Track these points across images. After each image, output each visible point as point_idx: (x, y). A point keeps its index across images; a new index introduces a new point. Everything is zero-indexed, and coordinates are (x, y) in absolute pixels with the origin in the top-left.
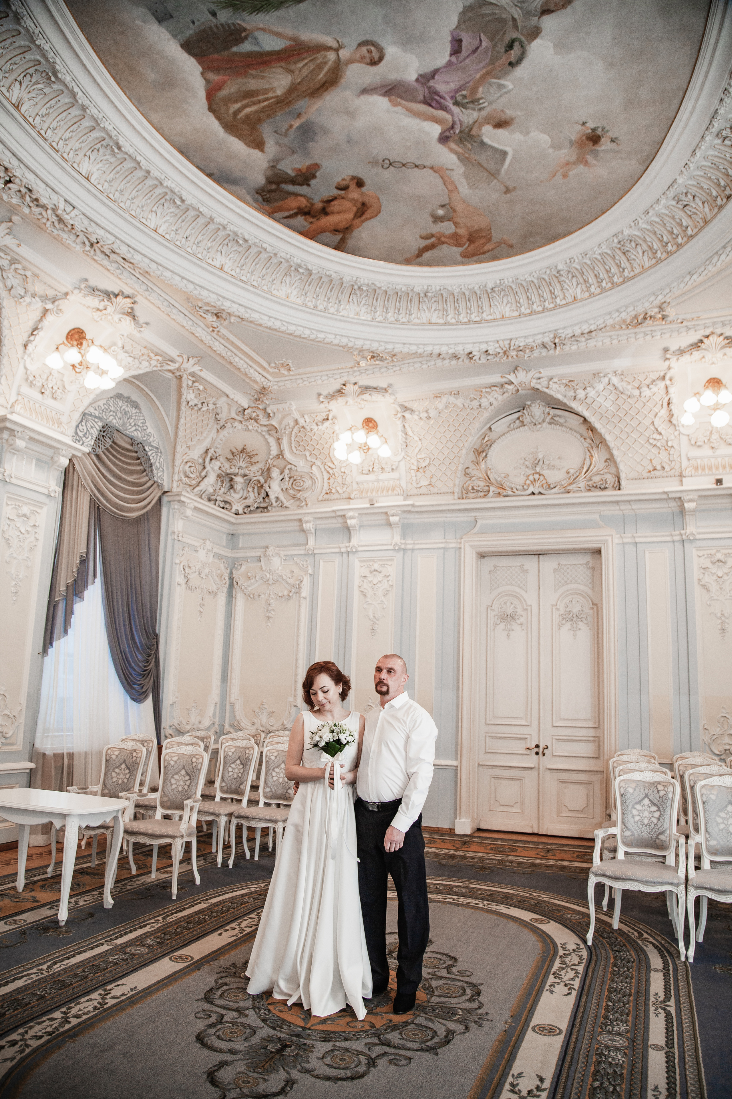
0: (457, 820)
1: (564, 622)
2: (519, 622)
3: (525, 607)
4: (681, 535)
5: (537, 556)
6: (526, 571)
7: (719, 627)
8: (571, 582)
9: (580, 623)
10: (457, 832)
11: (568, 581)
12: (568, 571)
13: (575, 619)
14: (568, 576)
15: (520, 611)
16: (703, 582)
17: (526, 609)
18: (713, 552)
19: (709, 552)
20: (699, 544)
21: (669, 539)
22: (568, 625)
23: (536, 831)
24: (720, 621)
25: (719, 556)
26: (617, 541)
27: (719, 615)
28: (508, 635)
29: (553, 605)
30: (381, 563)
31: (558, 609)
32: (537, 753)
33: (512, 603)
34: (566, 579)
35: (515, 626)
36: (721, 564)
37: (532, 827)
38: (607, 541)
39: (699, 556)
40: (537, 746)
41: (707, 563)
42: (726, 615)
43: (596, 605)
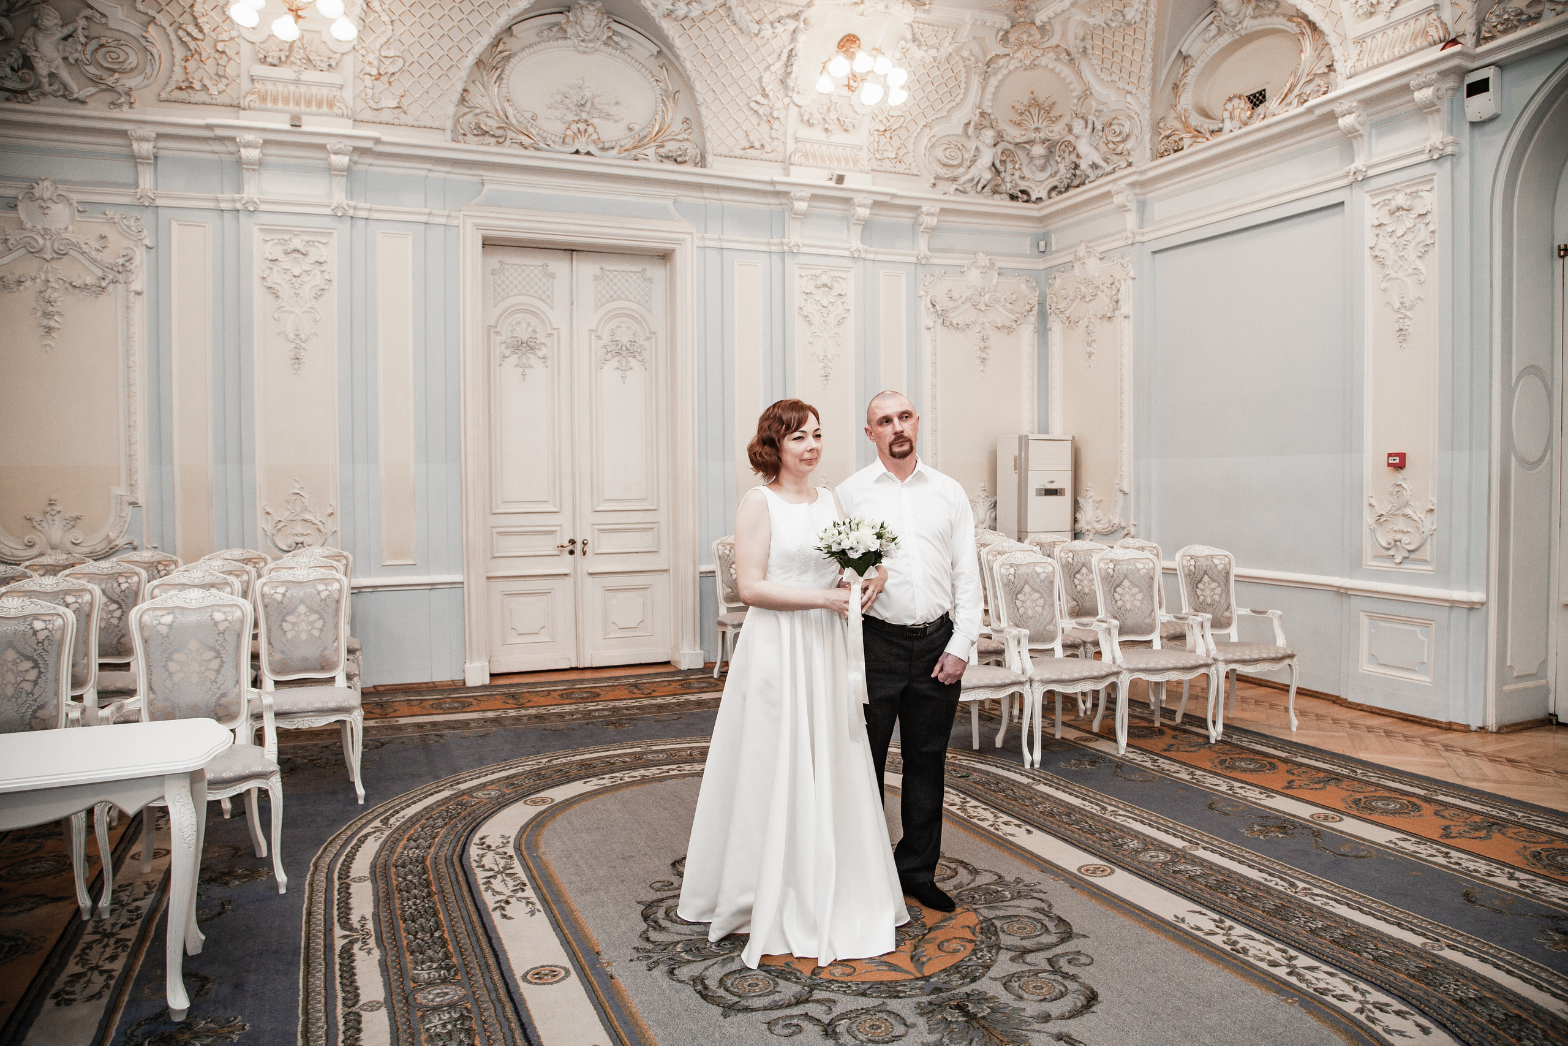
0: (467, 665)
1: (608, 357)
2: (540, 354)
3: (550, 331)
4: (782, 244)
5: (568, 254)
6: (552, 276)
7: (822, 372)
8: (619, 298)
9: (631, 359)
10: (469, 684)
11: (615, 297)
12: (615, 280)
13: (624, 353)
14: (615, 288)
15: (541, 338)
16: (805, 313)
17: (550, 335)
18: (818, 272)
19: (813, 272)
20: (803, 259)
21: (764, 248)
22: (614, 363)
23: (574, 665)
24: (822, 365)
25: (825, 279)
26: (697, 243)
27: (821, 357)
28: (524, 375)
29: (591, 331)
30: (307, 238)
31: (599, 337)
32: (572, 552)
33: (529, 324)
34: (611, 292)
35: (533, 360)
36: (826, 289)
37: (569, 659)
38: (683, 240)
39: (801, 277)
40: (572, 542)
41: (810, 288)
42: (829, 357)
43: (654, 333)
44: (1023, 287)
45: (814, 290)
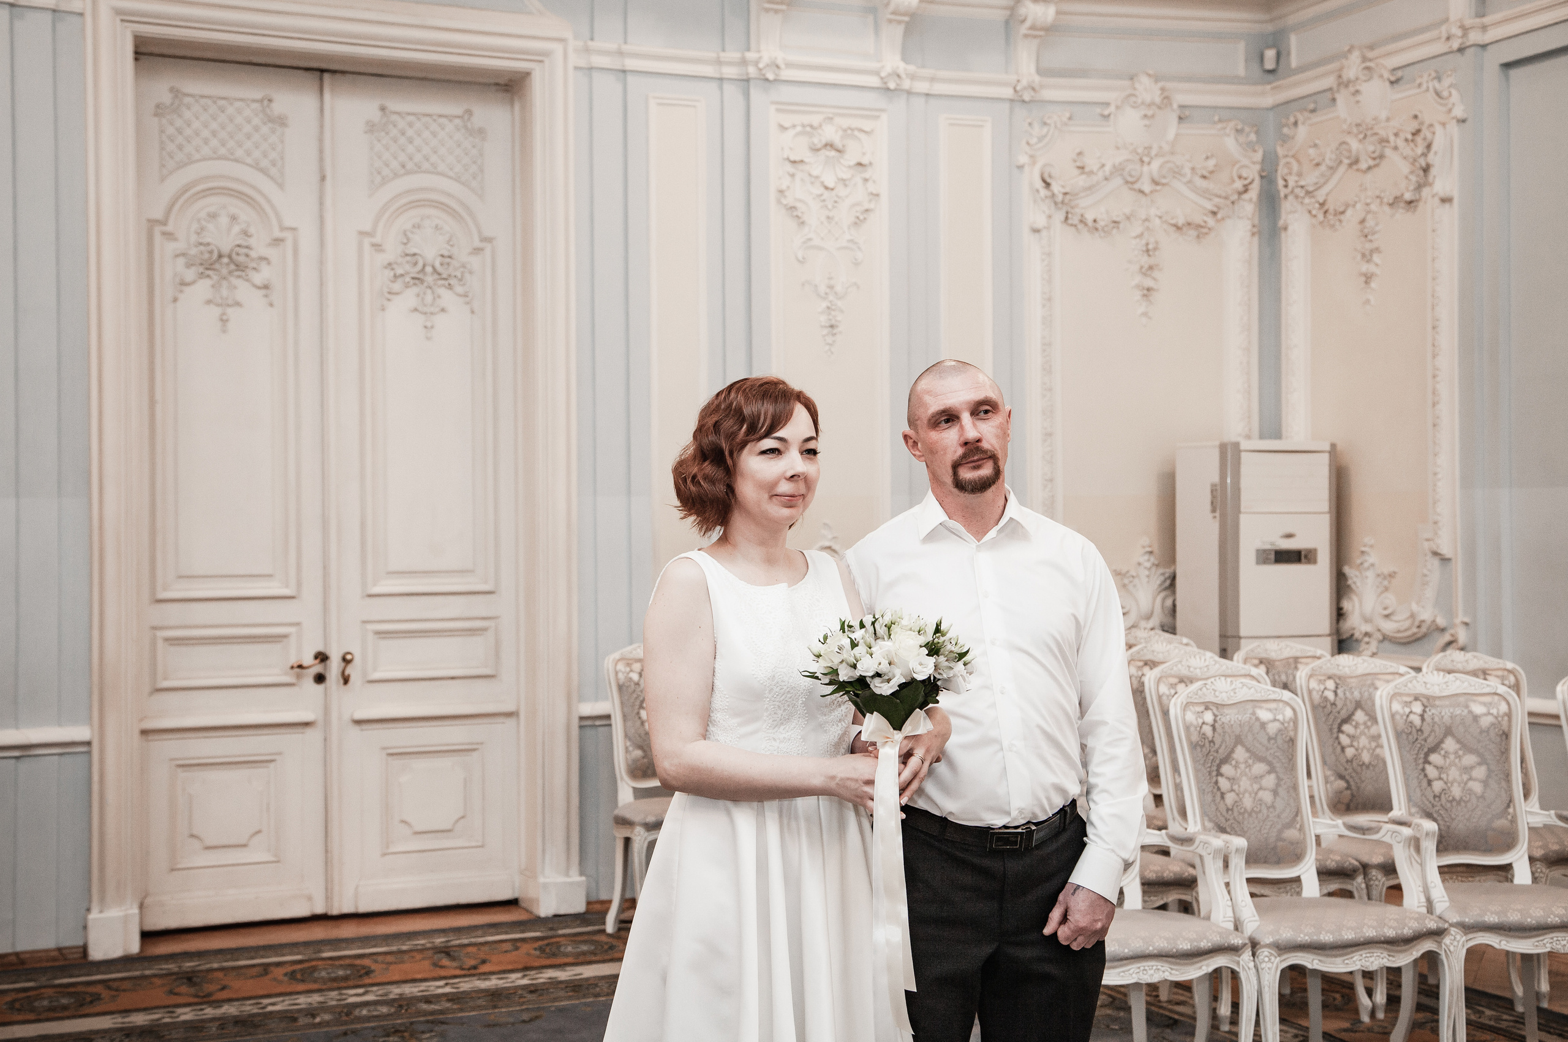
0: (94, 915)
1: (397, 286)
2: (258, 278)
3: (277, 234)
4: (744, 62)
5: (314, 76)
6: (281, 121)
7: (823, 319)
8: (419, 169)
9: (443, 292)
10: (97, 953)
11: (410, 166)
12: (410, 132)
13: (429, 279)
14: (410, 149)
15: (259, 246)
16: (789, 201)
17: (277, 241)
18: (816, 120)
19: (807, 119)
20: (786, 93)
21: (708, 70)
22: (409, 298)
23: (319, 910)
24: (824, 304)
25: (830, 133)
26: (574, 60)
27: (823, 289)
28: (224, 320)
29: (362, 233)
31: (377, 247)
32: (320, 679)
33: (234, 218)
34: (402, 157)
35: (243, 291)
36: (833, 153)
37: (310, 898)
38: (547, 54)
39: (783, 128)
40: (322, 657)
41: (801, 151)
42: (839, 288)
43: (489, 240)
44: (1230, 143)
45: (808, 156)
